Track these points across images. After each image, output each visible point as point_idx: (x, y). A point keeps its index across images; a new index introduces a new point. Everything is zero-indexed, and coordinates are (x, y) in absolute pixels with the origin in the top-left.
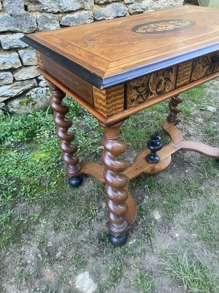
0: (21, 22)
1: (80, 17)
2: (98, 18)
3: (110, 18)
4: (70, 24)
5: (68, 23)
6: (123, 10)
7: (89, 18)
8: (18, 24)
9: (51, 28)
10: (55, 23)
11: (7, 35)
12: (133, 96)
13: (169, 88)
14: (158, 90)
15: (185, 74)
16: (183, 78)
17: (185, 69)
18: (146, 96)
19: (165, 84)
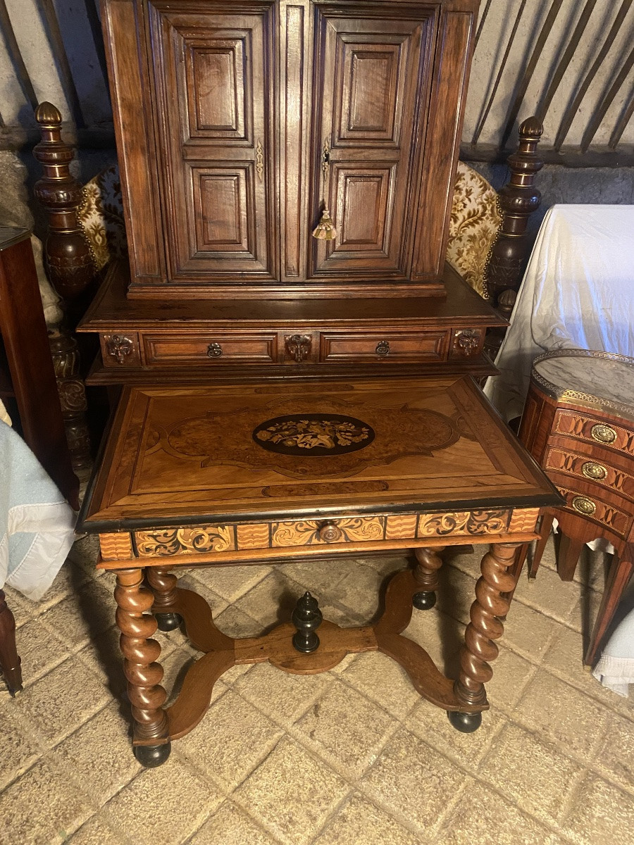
12: (148, 544)
13: (221, 547)
14: (198, 546)
15: (254, 535)
16: (251, 539)
17: (253, 528)
18: (174, 549)
19: (211, 540)
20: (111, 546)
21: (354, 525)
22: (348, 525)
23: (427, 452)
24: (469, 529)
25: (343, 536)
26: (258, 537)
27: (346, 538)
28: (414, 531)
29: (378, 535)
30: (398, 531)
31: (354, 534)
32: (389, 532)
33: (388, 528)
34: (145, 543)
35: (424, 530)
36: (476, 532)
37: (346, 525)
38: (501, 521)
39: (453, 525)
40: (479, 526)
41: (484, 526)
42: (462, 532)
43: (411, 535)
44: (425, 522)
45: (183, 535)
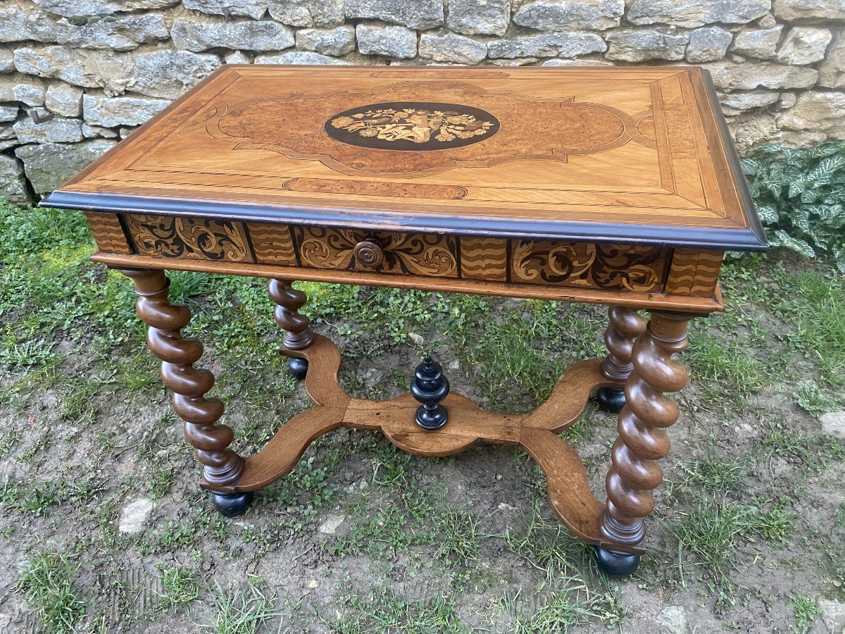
1: (574, 12)
2: (638, 20)
3: (686, 23)
4: (536, 23)
5: (531, 21)
6: (751, 6)
7: (606, 17)
9: (479, 26)
10: (494, 17)
11: (372, 27)
12: (146, 237)
13: (235, 255)
14: (205, 250)
15: (275, 244)
16: (271, 250)
17: (270, 233)
18: (178, 250)
19: (220, 244)
20: (103, 234)
21: (411, 249)
22: (403, 247)
23: (563, 156)
24: (595, 277)
25: (398, 263)
26: (280, 248)
27: (403, 267)
28: (505, 270)
29: (449, 271)
30: (478, 267)
31: (414, 264)
32: (465, 267)
33: (463, 261)
34: (142, 236)
35: (519, 271)
36: (608, 285)
37: (400, 248)
38: (652, 271)
39: (567, 268)
40: (613, 276)
41: (622, 276)
42: (584, 282)
43: (500, 276)
44: (521, 258)
45: (182, 229)
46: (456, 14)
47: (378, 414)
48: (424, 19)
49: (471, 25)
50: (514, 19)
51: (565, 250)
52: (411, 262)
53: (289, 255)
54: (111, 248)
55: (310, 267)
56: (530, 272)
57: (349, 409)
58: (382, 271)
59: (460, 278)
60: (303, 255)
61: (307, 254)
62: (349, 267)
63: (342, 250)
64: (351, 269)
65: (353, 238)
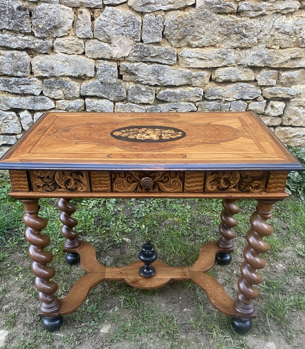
0: (109, 90)
1: (183, 94)
2: (209, 97)
3: (229, 99)
4: (167, 98)
5: (165, 98)
6: (253, 92)
7: (196, 96)
8: (106, 91)
9: (142, 100)
10: (148, 96)
11: (93, 100)
12: (38, 183)
13: (82, 189)
14: (68, 187)
15: (102, 182)
16: (100, 185)
17: (101, 177)
18: (54, 188)
19: (76, 184)
20: (17, 182)
21: (164, 180)
22: (160, 180)
24: (239, 187)
25: (157, 187)
26: (104, 184)
27: (159, 188)
28: (203, 187)
29: (179, 189)
30: (192, 186)
31: (164, 187)
32: (186, 187)
33: (186, 184)
34: (37, 182)
35: (209, 187)
36: (244, 190)
37: (158, 180)
38: (261, 183)
39: (228, 184)
40: (246, 186)
41: (250, 186)
42: (234, 190)
43: (200, 190)
44: (210, 181)
45: (58, 178)
46: (132, 94)
47: (121, 273)
48: (117, 96)
49: (138, 99)
50: (157, 97)
51: (228, 176)
52: (163, 186)
53: (108, 187)
54: (19, 189)
55: (117, 192)
56: (213, 187)
57: (106, 272)
58: (149, 191)
59: (183, 192)
60: (114, 186)
61: (116, 186)
62: (135, 190)
63: (132, 183)
64: (136, 191)
65: (138, 177)
